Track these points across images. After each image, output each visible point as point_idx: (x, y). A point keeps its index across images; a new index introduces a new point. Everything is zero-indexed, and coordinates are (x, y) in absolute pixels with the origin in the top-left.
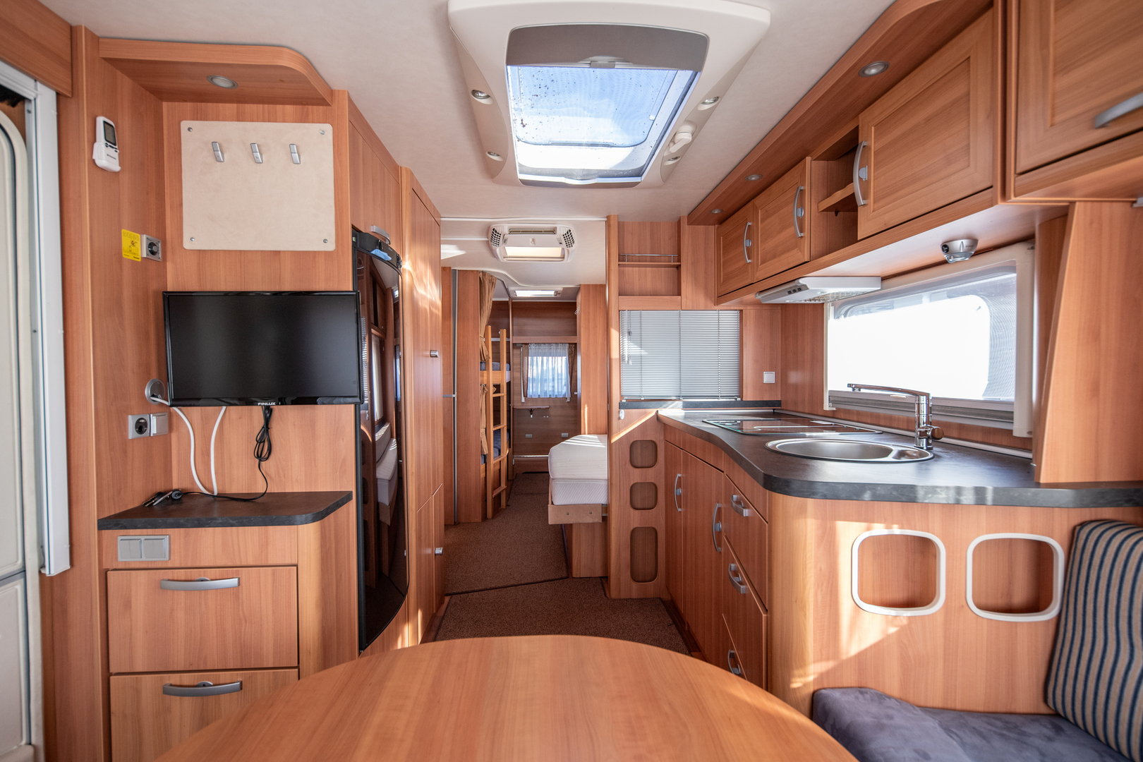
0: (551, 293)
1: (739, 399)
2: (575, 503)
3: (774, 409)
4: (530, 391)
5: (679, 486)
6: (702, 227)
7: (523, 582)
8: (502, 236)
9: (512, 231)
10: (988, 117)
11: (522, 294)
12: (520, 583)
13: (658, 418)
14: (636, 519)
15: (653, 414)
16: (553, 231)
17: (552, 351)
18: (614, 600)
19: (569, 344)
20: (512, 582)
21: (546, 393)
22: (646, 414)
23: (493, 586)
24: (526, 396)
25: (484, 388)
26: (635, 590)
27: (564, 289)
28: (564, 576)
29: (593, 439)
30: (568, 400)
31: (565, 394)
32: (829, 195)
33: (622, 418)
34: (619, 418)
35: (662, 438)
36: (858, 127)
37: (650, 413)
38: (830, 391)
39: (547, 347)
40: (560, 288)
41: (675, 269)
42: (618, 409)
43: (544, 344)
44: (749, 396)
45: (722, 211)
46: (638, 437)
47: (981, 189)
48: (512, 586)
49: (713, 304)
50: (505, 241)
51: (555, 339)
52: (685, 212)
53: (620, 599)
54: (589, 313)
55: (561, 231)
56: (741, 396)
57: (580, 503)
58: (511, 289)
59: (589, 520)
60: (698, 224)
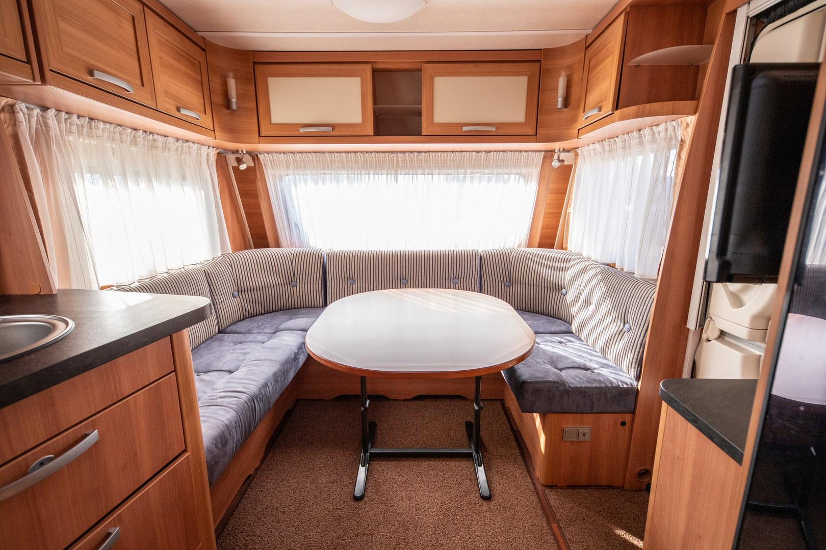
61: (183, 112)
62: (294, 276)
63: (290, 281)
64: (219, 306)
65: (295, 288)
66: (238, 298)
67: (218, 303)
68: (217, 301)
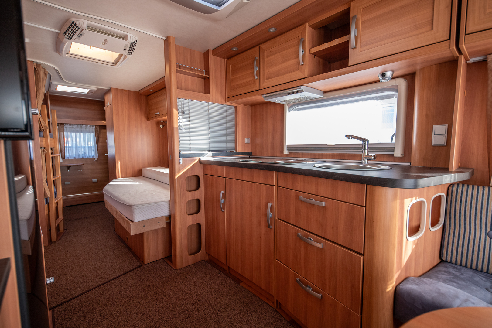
0: (86, 91)
1: (235, 151)
2: (149, 218)
3: (249, 156)
4: (67, 154)
5: (223, 197)
6: (219, 58)
7: (111, 278)
8: (79, 31)
9: (89, 28)
10: (447, 7)
11: (61, 88)
12: (109, 280)
13: (200, 162)
14: (191, 220)
15: (198, 160)
16: (124, 38)
17: (83, 130)
18: (180, 269)
19: (95, 125)
20: (102, 281)
21: (79, 155)
22: (194, 160)
23: (87, 289)
24: (63, 157)
25: (43, 150)
26: (191, 260)
27: (98, 89)
28: (138, 265)
29: (128, 180)
30: (96, 159)
31: (94, 156)
32: (319, 44)
33: (182, 163)
34: (179, 163)
35: (202, 173)
36: (349, 8)
37: (196, 160)
38: (288, 145)
39: (79, 126)
40: (94, 88)
41: (203, 79)
42: (179, 158)
43: (77, 124)
44: (240, 150)
45: (238, 49)
46: (190, 174)
47: (439, 41)
48: (104, 284)
49: (224, 102)
50: (80, 36)
51: (84, 122)
52: (211, 48)
53: (183, 268)
54: (118, 106)
55: (131, 38)
56: (236, 150)
57: (152, 217)
58: (54, 83)
59: (158, 227)
60: (217, 56)
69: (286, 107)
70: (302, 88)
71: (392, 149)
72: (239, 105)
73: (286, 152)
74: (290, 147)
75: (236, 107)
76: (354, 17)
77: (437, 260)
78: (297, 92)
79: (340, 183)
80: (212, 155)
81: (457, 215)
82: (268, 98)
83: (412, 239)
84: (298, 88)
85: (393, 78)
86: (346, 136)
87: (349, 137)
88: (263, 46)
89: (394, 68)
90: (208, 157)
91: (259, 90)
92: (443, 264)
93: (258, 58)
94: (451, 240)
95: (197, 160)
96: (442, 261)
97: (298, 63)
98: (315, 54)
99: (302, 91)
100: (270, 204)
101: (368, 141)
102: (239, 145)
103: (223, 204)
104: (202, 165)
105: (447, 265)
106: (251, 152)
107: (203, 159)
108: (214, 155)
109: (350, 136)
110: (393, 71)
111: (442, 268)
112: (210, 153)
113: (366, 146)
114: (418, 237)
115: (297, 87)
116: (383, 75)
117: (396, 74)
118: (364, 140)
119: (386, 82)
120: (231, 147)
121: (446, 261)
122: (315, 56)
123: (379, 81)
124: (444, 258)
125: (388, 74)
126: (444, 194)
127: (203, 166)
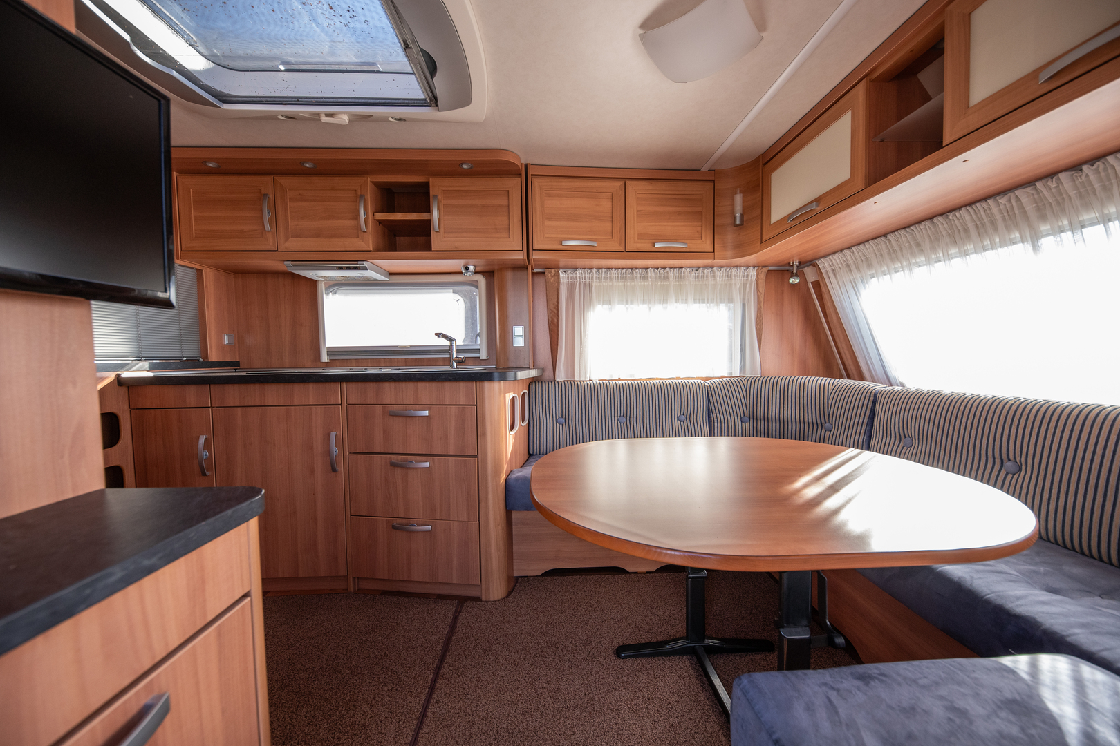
1: (201, 360)
3: (235, 369)
5: (206, 447)
10: (519, 221)
13: (119, 381)
15: (111, 378)
22: (102, 379)
35: (126, 407)
36: (429, 182)
37: (108, 377)
38: (330, 348)
44: (214, 357)
45: (219, 167)
56: (206, 358)
61: (657, 245)
62: (829, 415)
63: (823, 422)
64: (716, 424)
65: (828, 433)
66: (747, 425)
67: (716, 421)
68: (715, 419)
69: (322, 287)
70: (366, 264)
71: (478, 351)
72: (209, 270)
73: (325, 358)
74: (333, 352)
75: (199, 272)
76: (435, 196)
77: (527, 456)
78: (356, 268)
79: (447, 385)
80: (150, 367)
81: (537, 409)
82: (297, 268)
83: (512, 433)
84: (359, 262)
85: (476, 272)
86: (436, 334)
87: (438, 335)
88: (284, 181)
89: (476, 264)
90: (140, 371)
91: (275, 251)
92: (532, 457)
93: (271, 196)
94: (535, 434)
95: (111, 376)
96: (530, 455)
97: (358, 227)
98: (380, 222)
99: (365, 268)
100: (333, 435)
101: (455, 340)
102: (211, 348)
103: (209, 459)
104: (124, 389)
105: (534, 457)
106: (239, 362)
107: (125, 375)
108: (151, 369)
109: (440, 334)
110: (475, 266)
111: (531, 460)
112: (146, 364)
113: (454, 347)
114: (515, 431)
115: (357, 261)
116: (467, 268)
117: (478, 269)
118: (451, 340)
119: (468, 276)
120: (190, 351)
121: (533, 455)
122: (380, 223)
123: (461, 273)
124: (531, 453)
125: (471, 268)
126: (526, 391)
127: (127, 391)
